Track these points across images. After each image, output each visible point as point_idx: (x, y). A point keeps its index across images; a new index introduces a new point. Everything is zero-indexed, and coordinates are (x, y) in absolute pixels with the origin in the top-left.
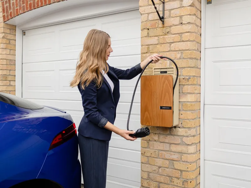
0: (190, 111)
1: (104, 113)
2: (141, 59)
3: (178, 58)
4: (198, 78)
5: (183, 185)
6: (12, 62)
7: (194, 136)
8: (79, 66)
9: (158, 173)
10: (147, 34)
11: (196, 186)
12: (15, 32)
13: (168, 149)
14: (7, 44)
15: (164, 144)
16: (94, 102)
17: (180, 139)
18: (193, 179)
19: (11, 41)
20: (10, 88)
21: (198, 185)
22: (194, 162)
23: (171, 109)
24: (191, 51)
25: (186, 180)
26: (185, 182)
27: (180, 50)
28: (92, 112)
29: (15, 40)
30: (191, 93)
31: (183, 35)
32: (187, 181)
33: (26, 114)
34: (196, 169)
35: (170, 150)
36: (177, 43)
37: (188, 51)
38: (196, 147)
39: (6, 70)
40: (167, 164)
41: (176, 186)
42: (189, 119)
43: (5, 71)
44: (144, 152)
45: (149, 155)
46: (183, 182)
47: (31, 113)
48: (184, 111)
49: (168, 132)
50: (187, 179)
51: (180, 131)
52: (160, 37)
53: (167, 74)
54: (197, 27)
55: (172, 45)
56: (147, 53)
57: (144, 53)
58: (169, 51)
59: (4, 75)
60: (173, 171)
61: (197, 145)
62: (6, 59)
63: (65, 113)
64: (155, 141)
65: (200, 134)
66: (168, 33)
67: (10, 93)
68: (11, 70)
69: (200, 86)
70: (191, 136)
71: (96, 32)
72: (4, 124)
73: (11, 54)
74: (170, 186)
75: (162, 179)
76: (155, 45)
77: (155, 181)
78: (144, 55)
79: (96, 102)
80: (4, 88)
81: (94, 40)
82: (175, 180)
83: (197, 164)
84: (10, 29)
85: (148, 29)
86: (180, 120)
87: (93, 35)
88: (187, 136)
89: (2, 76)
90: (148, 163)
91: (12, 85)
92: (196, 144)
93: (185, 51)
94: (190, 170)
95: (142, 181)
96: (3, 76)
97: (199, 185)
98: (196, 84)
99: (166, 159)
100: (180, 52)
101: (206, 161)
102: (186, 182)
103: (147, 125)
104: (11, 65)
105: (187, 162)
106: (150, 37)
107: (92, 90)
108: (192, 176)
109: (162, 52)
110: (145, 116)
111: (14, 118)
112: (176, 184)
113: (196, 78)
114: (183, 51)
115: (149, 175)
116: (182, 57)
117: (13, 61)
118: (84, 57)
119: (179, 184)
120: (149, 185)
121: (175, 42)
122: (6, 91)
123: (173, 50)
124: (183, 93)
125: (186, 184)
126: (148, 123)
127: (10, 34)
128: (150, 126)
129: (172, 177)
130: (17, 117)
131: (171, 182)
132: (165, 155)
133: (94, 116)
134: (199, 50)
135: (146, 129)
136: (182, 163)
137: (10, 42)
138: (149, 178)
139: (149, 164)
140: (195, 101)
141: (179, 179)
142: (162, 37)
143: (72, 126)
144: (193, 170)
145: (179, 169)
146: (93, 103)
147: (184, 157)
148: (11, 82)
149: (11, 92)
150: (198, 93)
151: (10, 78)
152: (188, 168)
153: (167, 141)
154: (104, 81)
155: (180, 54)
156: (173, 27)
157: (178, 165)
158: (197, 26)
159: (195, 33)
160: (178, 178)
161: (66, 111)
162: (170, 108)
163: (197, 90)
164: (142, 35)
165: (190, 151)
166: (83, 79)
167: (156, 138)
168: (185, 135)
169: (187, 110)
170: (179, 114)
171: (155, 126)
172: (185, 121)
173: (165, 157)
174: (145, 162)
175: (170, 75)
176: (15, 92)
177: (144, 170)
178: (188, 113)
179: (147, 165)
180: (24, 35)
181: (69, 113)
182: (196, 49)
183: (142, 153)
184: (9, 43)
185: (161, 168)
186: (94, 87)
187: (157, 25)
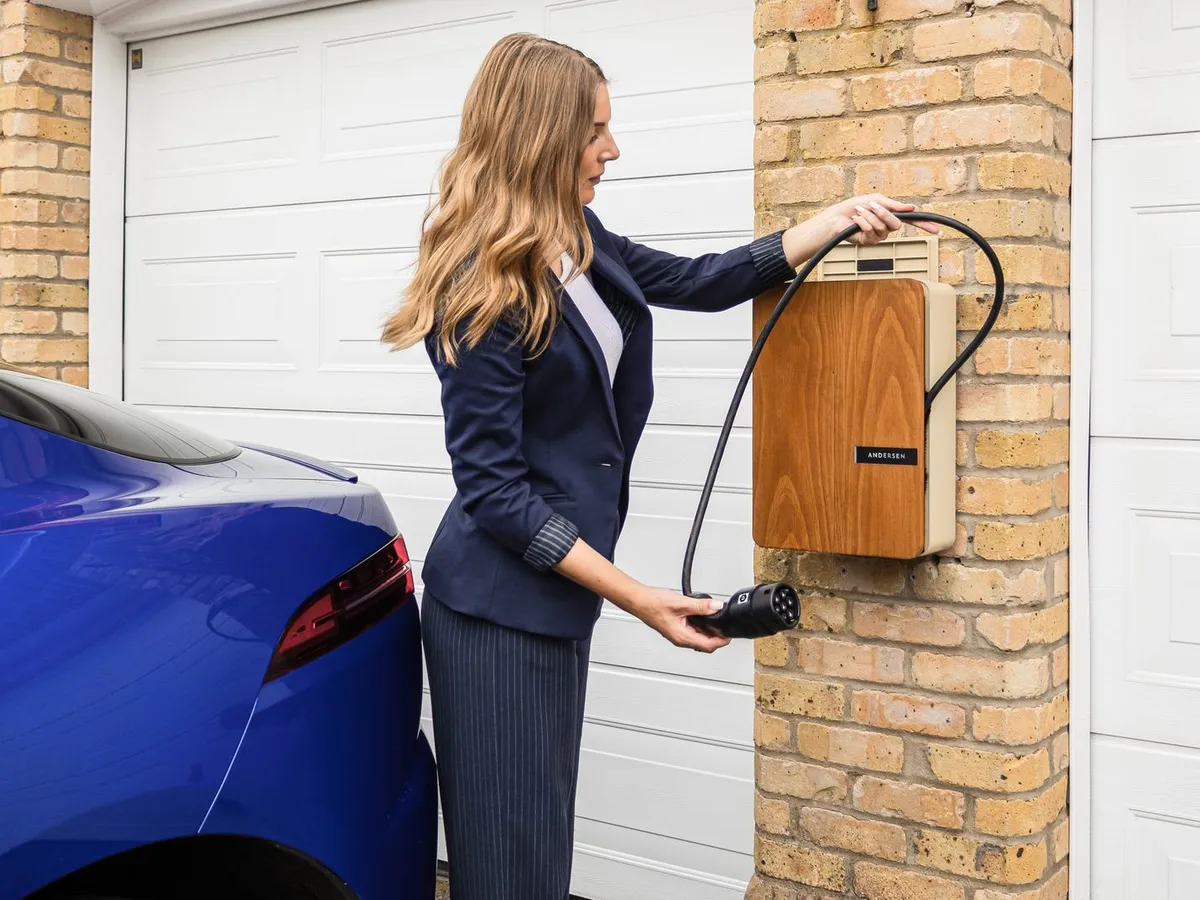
0: (1015, 474)
1: (561, 491)
2: (756, 195)
3: (952, 190)
4: (1059, 297)
5: (977, 868)
6: (70, 209)
7: (1036, 606)
8: (436, 236)
9: (845, 803)
10: (786, 63)
11: (1047, 875)
12: (89, 49)
13: (898, 676)
14: (47, 113)
15: (880, 648)
16: (507, 433)
17: (961, 622)
18: (1030, 837)
19: (66, 99)
20: (61, 351)
21: (1056, 866)
22: (1036, 746)
23: (916, 464)
24: (1020, 154)
25: (994, 842)
26: (989, 851)
27: (962, 149)
28: (498, 483)
29: (89, 94)
30: (1022, 377)
31: (978, 69)
32: (1002, 846)
33: (143, 486)
34: (1047, 783)
35: (908, 683)
36: (947, 111)
37: (1000, 155)
38: (1050, 668)
39: (37, 251)
40: (895, 755)
41: (943, 873)
42: (1006, 516)
43: (36, 256)
44: (774, 693)
45: (795, 705)
46: (980, 854)
47: (170, 481)
48: (983, 474)
49: (900, 586)
50: (1003, 838)
51: (966, 582)
52: (855, 78)
53: (894, 276)
54: (1053, 27)
55: (921, 119)
56: (785, 161)
57: (772, 164)
58: (905, 153)
59: (26, 278)
60: (924, 793)
61: (1050, 656)
62: (38, 196)
63: (354, 480)
64: (830, 630)
65: (1068, 595)
66: (897, 55)
67: (59, 377)
68: (63, 253)
69: (1064, 341)
70: (1020, 606)
71: (533, 50)
72: (29, 540)
73: (65, 165)
74: (911, 874)
75: (868, 837)
76: (827, 122)
77: (828, 849)
78: (773, 174)
79: (517, 431)
80: (29, 350)
81: (517, 97)
82: (938, 842)
83: (1051, 759)
84: (61, 37)
85: (793, 36)
86: (963, 519)
87: (511, 64)
88: (1002, 608)
89: (16, 283)
90: (792, 750)
91: (70, 335)
92: (1046, 647)
93: (986, 156)
94: (1019, 788)
95: (759, 845)
96: (25, 283)
97: (1064, 868)
98: (1047, 331)
99: (889, 731)
100: (960, 158)
101: (1099, 742)
102: (997, 852)
103: (787, 545)
104: (68, 224)
105: (998, 744)
106: (804, 77)
107: (497, 366)
108: (1027, 819)
109: (864, 158)
110: (778, 500)
111: (79, 510)
112: (944, 866)
113: (1045, 295)
114: (977, 155)
115: (796, 815)
116: (972, 187)
117: (79, 206)
118: (464, 189)
119: (956, 861)
120: (798, 870)
121: (934, 105)
122: (37, 363)
123: (925, 144)
124: (979, 375)
125: (996, 863)
126: (792, 535)
127: (60, 60)
128: (802, 551)
129: (919, 824)
130: (95, 504)
131: (917, 851)
132: (881, 707)
133: (503, 510)
134: (1062, 147)
135: (778, 591)
136: (971, 748)
137: (58, 103)
138: (797, 831)
139: (800, 756)
140: (1042, 421)
141: (959, 838)
142: (864, 78)
143: (391, 550)
144: (1035, 790)
145: (955, 780)
146: (502, 439)
147: (985, 721)
148: (65, 315)
149: (64, 370)
150: (1058, 379)
151: (59, 295)
152: (1004, 778)
153: (892, 632)
154: (567, 316)
155: (962, 169)
156: (926, 26)
157: (950, 763)
158: (1052, 18)
159: (1043, 55)
160: (954, 832)
161: (356, 472)
162: (910, 457)
163: (1052, 361)
164: (758, 66)
165: (1014, 689)
166: (450, 309)
167: (835, 615)
168: (991, 601)
169: (1002, 468)
170: (958, 489)
171: (828, 550)
172: (992, 523)
173: (882, 716)
174: (779, 747)
175: (909, 281)
176: (84, 368)
177: (772, 788)
178: (1006, 481)
179: (788, 763)
180: (138, 65)
181: (369, 481)
182: (1048, 142)
183: (759, 699)
184: (58, 110)
185: (860, 780)
186: (506, 350)
187: (839, 14)
